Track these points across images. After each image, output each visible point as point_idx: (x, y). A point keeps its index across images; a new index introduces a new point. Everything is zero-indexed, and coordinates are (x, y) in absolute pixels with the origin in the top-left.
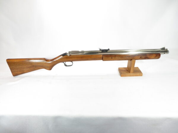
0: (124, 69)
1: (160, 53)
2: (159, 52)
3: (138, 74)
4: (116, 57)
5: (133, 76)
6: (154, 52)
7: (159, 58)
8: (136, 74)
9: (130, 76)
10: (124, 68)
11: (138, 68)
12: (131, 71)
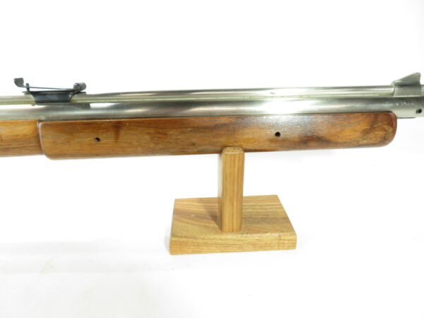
0: (201, 209)
1: (397, 112)
2: (386, 106)
3: (270, 236)
4: (125, 136)
5: (241, 248)
6: (358, 106)
7: (385, 139)
8: (256, 236)
9: (225, 248)
10: (201, 200)
11: (275, 199)
12: (227, 219)
